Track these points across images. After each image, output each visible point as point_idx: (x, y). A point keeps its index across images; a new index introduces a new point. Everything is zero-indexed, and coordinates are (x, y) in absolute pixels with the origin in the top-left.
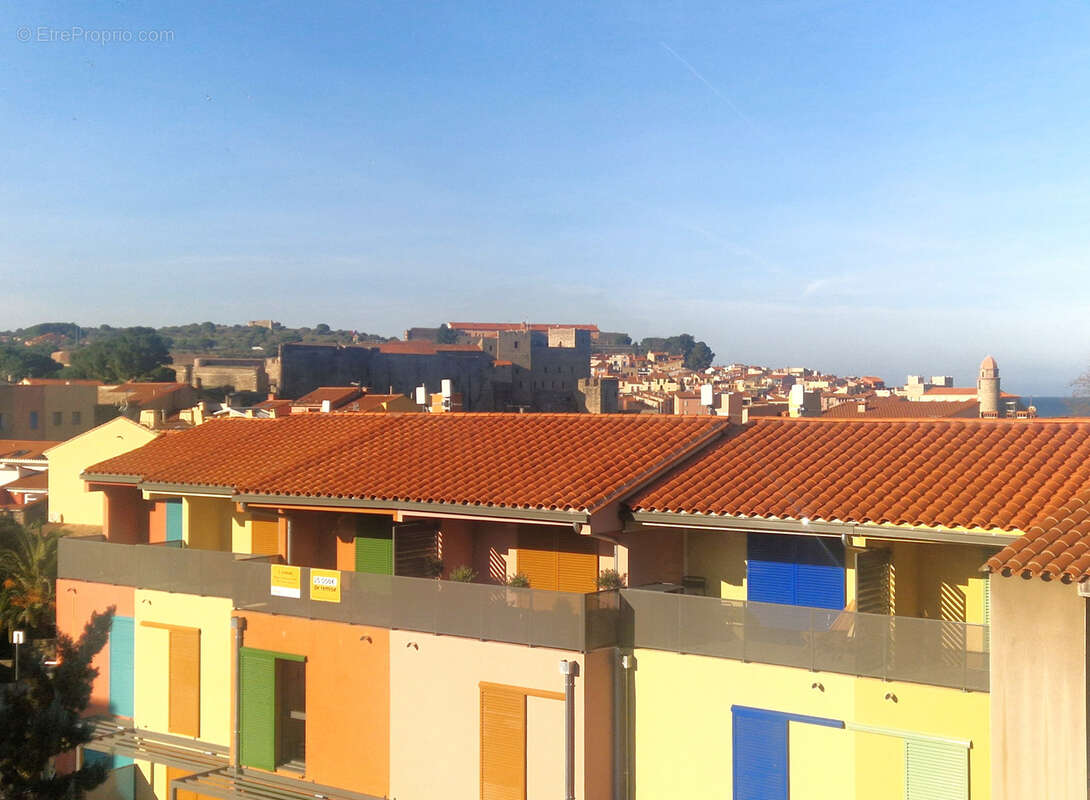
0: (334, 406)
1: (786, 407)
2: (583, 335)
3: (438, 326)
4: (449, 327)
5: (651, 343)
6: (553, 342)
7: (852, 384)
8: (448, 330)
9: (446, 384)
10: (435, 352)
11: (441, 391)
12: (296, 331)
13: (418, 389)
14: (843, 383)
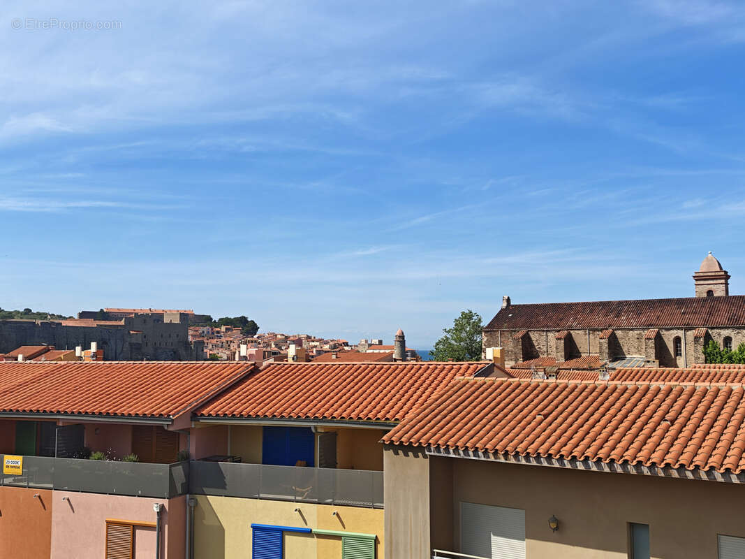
0: (26, 358)
1: (287, 357)
2: (184, 316)
3: (98, 310)
4: (105, 310)
5: (226, 321)
6: (166, 320)
7: (331, 343)
8: (104, 313)
9: (94, 345)
10: (96, 326)
11: (90, 349)
12: (10, 313)
13: (77, 348)
14: (327, 343)
